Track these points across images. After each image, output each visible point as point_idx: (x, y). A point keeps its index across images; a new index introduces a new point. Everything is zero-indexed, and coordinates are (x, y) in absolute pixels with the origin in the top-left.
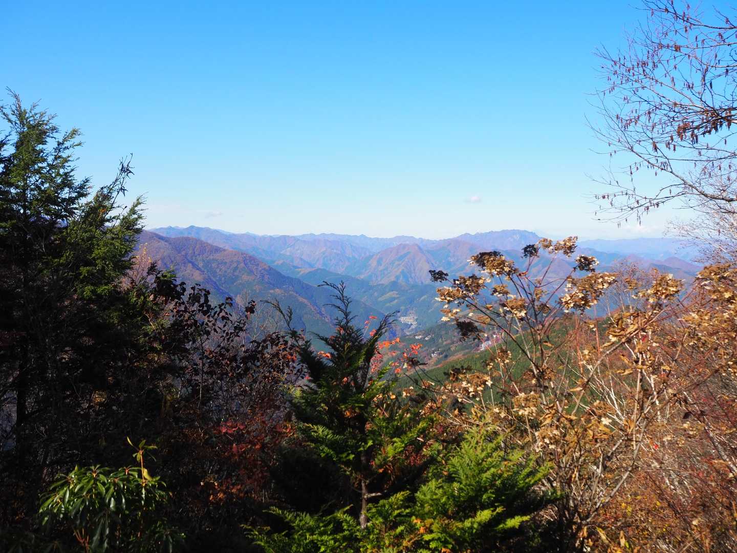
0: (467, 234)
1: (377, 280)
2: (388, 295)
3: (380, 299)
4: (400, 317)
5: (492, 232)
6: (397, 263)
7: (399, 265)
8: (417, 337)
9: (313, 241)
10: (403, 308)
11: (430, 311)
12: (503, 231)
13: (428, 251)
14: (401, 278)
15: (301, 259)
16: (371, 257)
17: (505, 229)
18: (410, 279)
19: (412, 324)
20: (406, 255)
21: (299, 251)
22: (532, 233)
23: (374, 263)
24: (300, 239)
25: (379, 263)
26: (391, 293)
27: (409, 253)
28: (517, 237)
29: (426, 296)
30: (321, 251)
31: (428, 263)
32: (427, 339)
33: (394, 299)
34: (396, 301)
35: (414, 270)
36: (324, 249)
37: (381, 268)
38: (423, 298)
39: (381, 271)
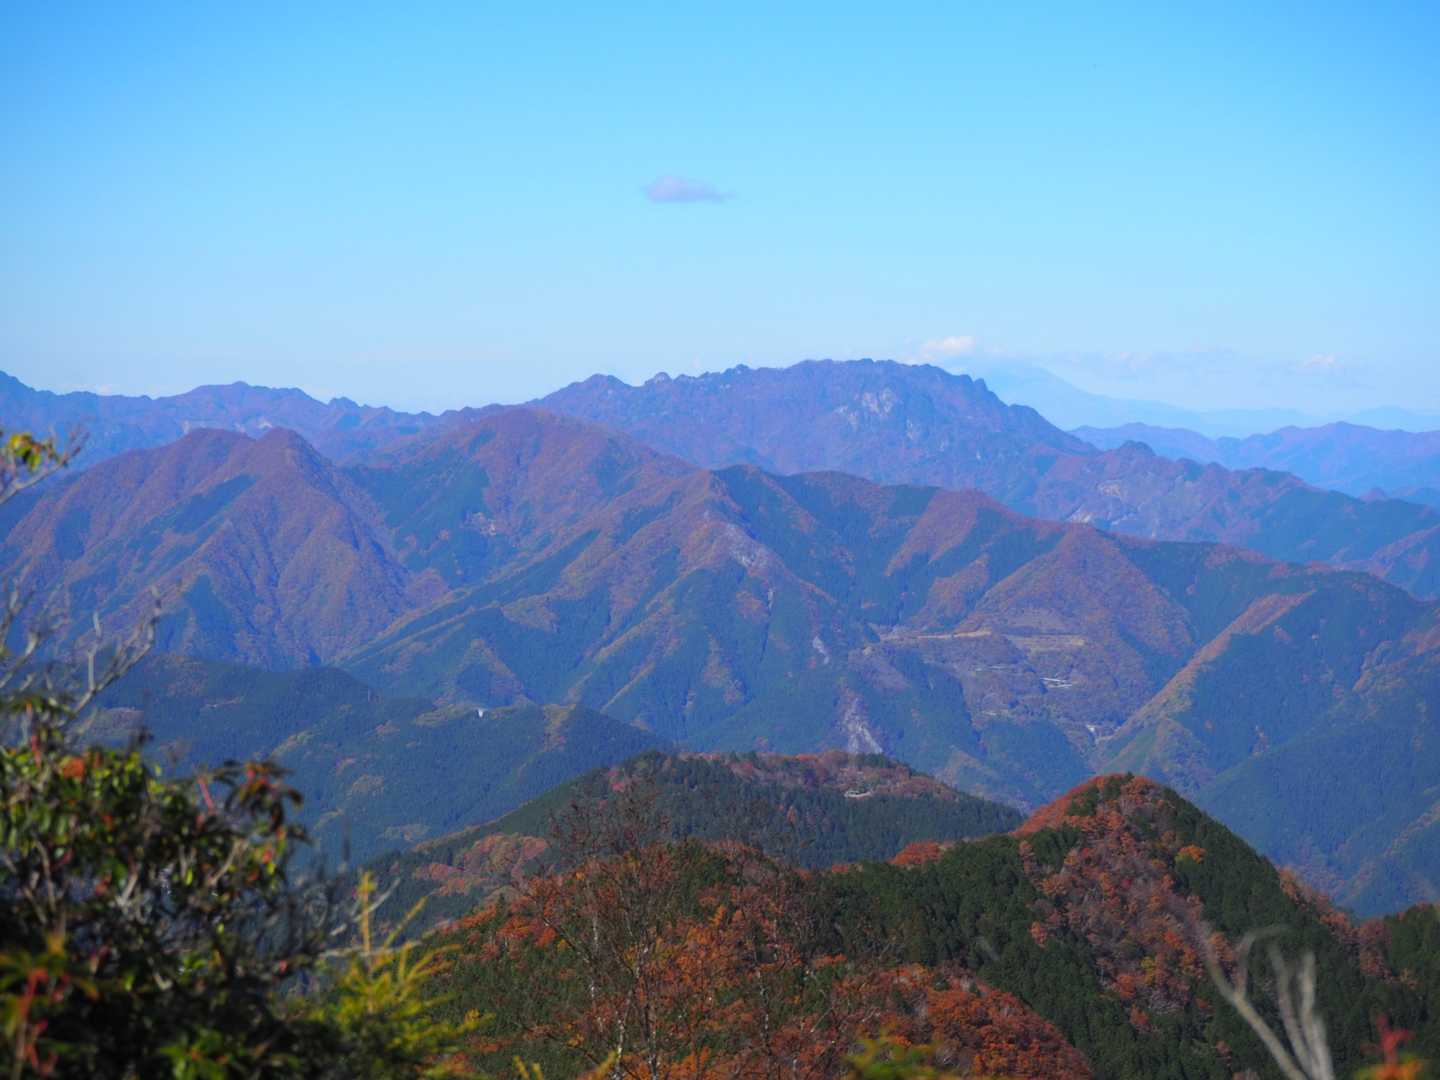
0: (604, 385)
5: (740, 376)
7: (181, 553)
12: (807, 368)
14: (190, 631)
17: (818, 356)
18: (243, 640)
20: (224, 494)
22: (965, 379)
23: (35, 543)
25: (68, 542)
27: (241, 483)
28: (879, 403)
29: (303, 736)
31: (357, 544)
35: (272, 581)
37: (76, 569)
39: (76, 588)
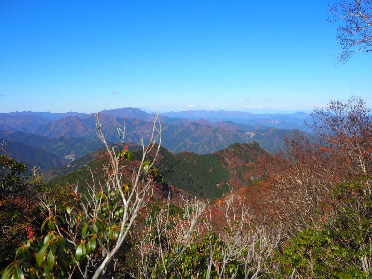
0: (105, 110)
1: (54, 136)
2: (58, 144)
3: (53, 147)
4: (65, 156)
5: (118, 109)
6: (65, 126)
7: (67, 127)
8: (67, 166)
9: (16, 116)
10: (67, 151)
11: (82, 151)
13: (83, 120)
14: (68, 135)
15: (9, 126)
16: (51, 124)
17: (125, 107)
18: (73, 135)
19: (72, 159)
20: (70, 122)
21: (7, 122)
22: (138, 109)
23: (52, 127)
24: (8, 115)
25: (56, 127)
26: (60, 143)
27: (72, 121)
28: (131, 111)
29: (79, 144)
30: (22, 121)
31: (83, 126)
32: (73, 167)
33: (62, 146)
34: (63, 147)
35: (75, 130)
36: (23, 120)
37: (57, 130)
38: (78, 144)
39: (57, 131)
